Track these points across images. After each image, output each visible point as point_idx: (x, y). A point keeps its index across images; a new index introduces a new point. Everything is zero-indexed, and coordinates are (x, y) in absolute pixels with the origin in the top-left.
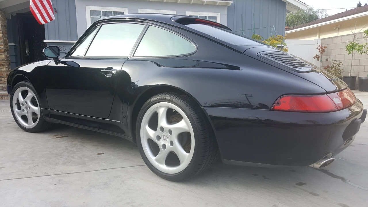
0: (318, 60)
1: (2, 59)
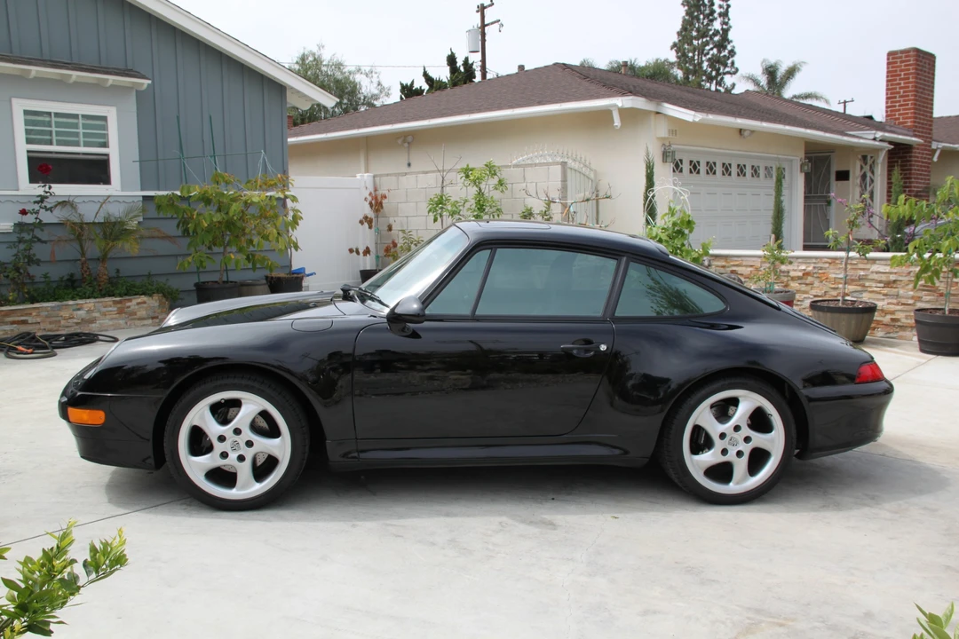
0: (370, 227)
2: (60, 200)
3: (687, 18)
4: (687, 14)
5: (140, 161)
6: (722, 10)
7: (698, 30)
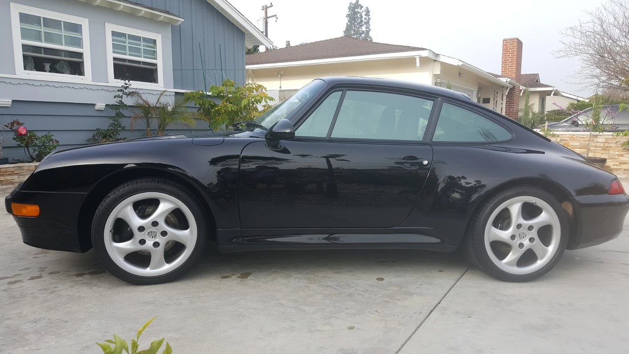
2: (131, 91)
3: (349, 24)
4: (349, 22)
5: (174, 70)
6: (366, 20)
7: (354, 31)
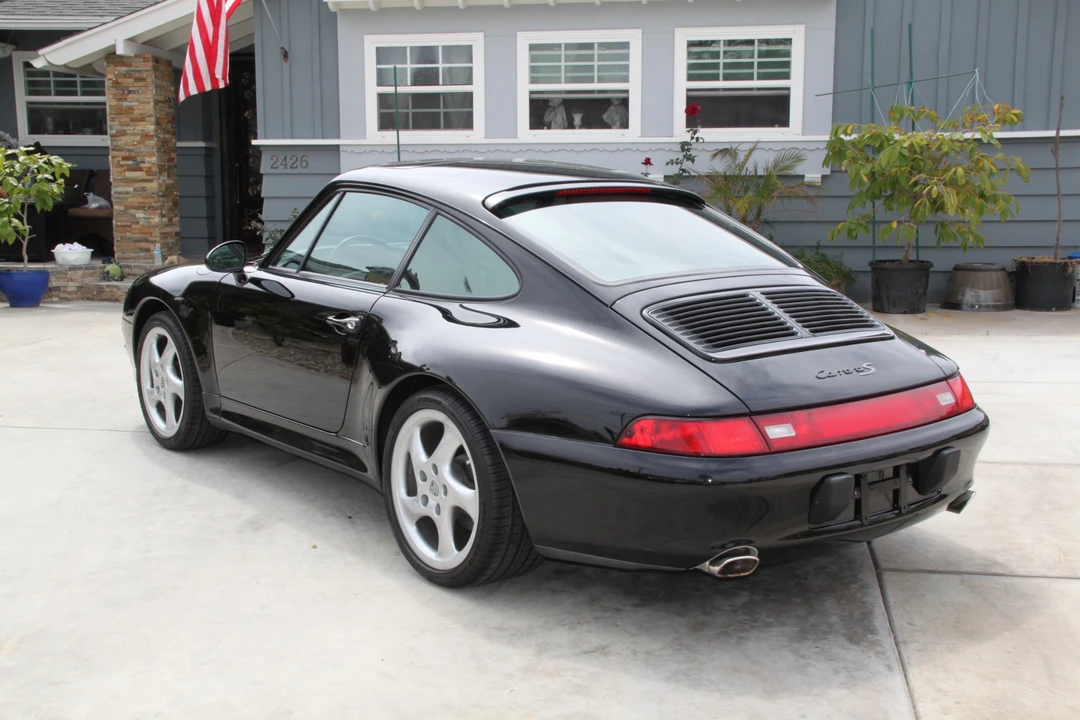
1: (153, 193)
2: (721, 147)
5: (834, 93)
